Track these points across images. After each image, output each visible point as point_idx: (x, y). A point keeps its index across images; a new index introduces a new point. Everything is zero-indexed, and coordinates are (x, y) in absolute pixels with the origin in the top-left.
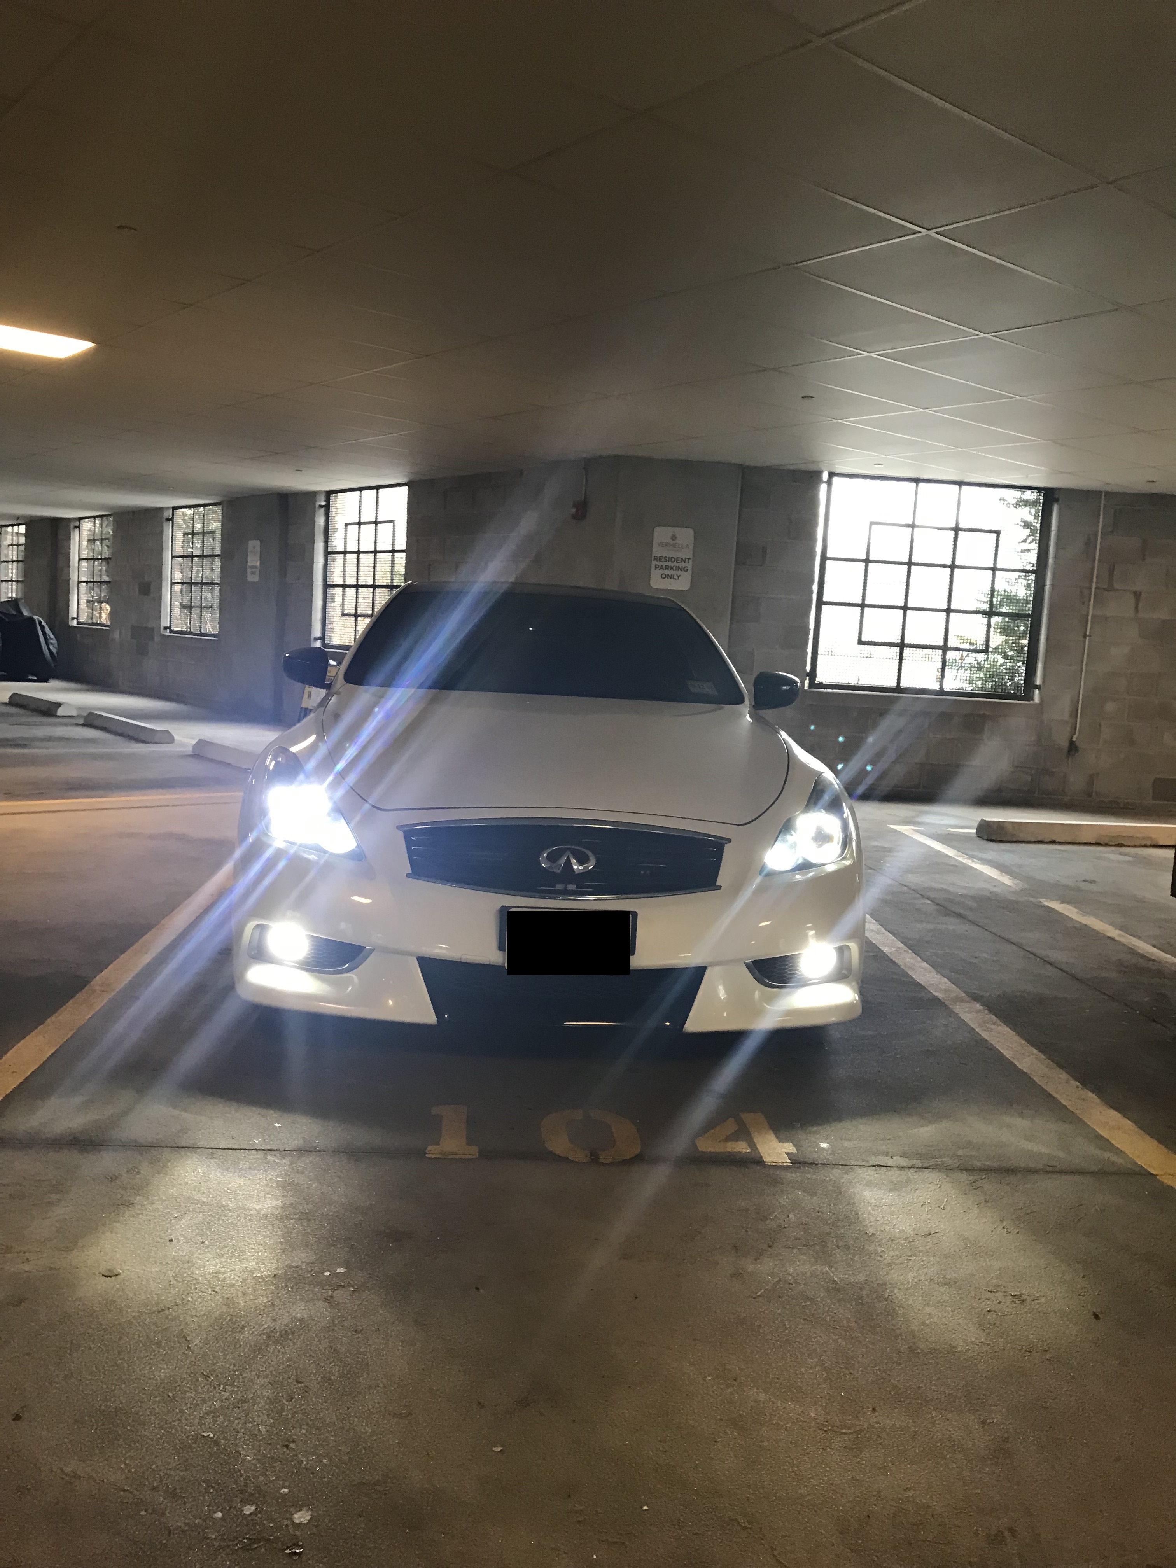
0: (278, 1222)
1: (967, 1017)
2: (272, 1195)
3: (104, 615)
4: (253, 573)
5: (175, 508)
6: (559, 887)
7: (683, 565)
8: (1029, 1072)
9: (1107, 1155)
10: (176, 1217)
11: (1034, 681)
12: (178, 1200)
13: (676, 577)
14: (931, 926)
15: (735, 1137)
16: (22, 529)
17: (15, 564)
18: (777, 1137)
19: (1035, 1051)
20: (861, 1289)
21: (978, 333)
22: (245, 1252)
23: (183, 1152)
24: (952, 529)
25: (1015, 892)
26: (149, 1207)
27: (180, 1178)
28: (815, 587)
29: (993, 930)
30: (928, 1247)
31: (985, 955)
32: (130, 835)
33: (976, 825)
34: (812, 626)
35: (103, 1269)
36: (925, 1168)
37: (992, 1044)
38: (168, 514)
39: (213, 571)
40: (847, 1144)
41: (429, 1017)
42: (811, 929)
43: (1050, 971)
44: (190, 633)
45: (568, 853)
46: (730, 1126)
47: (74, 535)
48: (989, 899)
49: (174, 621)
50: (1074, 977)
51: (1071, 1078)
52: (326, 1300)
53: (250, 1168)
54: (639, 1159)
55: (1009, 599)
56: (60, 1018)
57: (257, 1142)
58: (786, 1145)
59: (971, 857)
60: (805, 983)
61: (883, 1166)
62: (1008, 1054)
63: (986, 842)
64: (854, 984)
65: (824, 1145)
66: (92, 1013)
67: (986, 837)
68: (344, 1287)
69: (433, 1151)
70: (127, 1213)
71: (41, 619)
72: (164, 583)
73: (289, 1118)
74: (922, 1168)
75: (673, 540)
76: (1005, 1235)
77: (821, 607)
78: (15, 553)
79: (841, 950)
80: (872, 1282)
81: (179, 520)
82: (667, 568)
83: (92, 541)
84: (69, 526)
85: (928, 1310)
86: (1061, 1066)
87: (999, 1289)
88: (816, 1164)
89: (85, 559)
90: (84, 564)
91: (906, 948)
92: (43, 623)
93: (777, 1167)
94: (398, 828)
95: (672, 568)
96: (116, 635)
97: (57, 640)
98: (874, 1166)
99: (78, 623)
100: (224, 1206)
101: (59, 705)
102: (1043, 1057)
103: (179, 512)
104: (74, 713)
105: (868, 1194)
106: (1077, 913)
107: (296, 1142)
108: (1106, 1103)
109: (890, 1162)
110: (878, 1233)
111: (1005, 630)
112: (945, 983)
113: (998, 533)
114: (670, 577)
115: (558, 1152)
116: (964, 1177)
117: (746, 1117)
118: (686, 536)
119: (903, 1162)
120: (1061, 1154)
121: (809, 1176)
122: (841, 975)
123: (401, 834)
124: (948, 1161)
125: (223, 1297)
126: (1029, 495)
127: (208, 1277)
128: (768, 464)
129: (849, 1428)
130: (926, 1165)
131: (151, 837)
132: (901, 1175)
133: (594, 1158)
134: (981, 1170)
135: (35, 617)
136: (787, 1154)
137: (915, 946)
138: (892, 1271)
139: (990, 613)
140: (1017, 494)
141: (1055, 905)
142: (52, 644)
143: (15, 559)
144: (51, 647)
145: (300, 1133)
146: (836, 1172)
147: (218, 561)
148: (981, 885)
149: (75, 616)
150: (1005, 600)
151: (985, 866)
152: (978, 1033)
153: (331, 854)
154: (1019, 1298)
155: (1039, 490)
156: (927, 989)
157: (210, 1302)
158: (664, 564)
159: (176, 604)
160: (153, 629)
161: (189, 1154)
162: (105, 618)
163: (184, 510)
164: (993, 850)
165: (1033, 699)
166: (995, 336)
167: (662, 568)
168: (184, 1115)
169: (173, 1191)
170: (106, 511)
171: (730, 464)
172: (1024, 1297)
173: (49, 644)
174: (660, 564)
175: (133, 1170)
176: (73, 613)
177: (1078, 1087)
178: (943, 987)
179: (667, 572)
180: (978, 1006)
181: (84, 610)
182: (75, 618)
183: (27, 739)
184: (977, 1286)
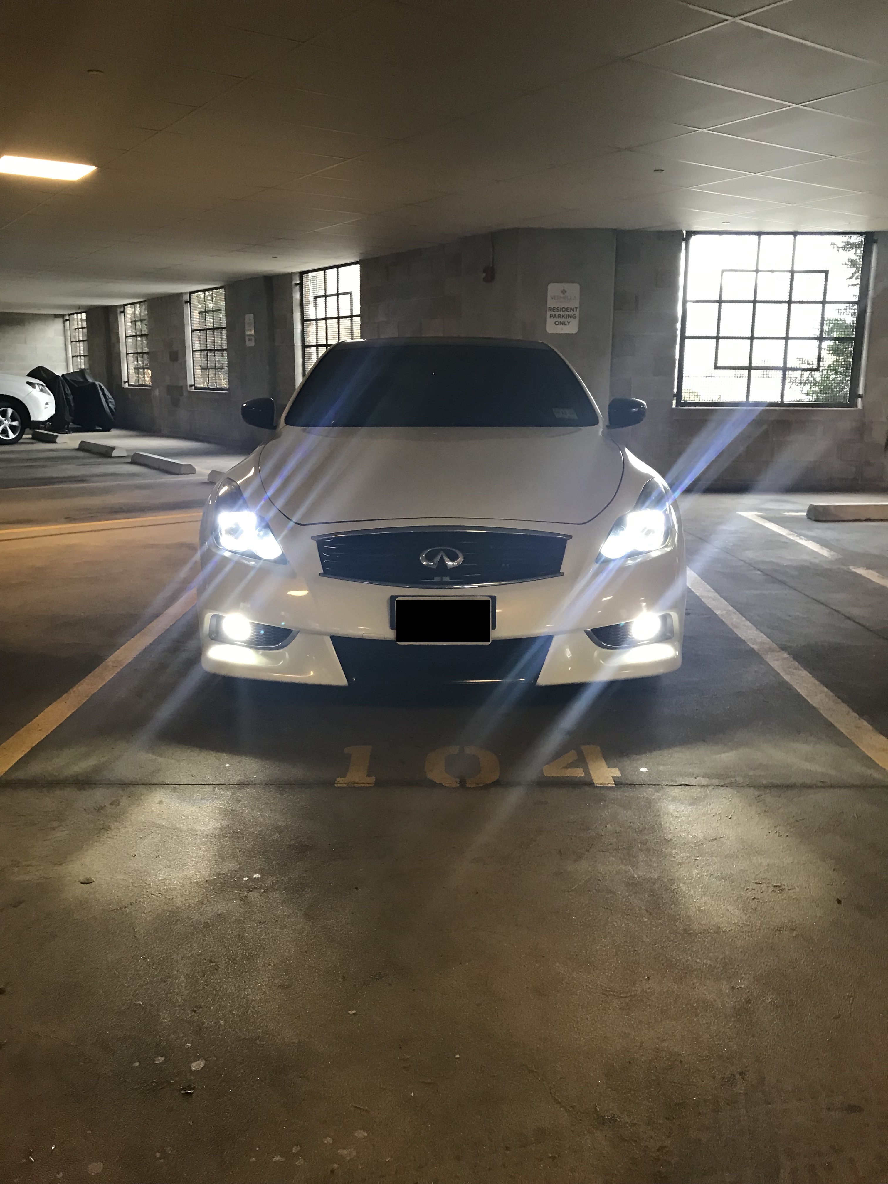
0: (216, 840)
1: (776, 664)
2: (215, 819)
3: (147, 379)
4: (250, 340)
5: (191, 293)
6: (436, 579)
7: (571, 313)
8: (817, 707)
9: (869, 772)
10: (141, 838)
11: (858, 391)
12: (145, 824)
13: (566, 323)
14: (758, 592)
15: (573, 765)
16: (84, 316)
17: (81, 343)
18: (607, 764)
19: (826, 689)
20: (654, 884)
21: (790, 104)
22: (187, 862)
23: (153, 788)
24: (789, 271)
25: (831, 562)
26: (122, 830)
27: (149, 808)
28: (679, 326)
29: (806, 593)
30: (712, 849)
31: (797, 614)
32: (153, 546)
33: (807, 508)
34: (677, 357)
35: (82, 879)
36: (722, 786)
37: (791, 685)
38: (186, 297)
39: (221, 340)
40: (661, 768)
41: (341, 680)
42: (643, 601)
43: (849, 624)
44: (209, 389)
45: (442, 553)
46: (572, 755)
47: (121, 319)
48: (808, 567)
49: (197, 380)
50: (868, 629)
51: (851, 711)
52: (242, 899)
53: (201, 799)
54: (496, 783)
55: (838, 325)
56: (80, 688)
57: (210, 779)
58: (613, 770)
59: (799, 535)
60: (635, 644)
61: (688, 785)
62: (803, 693)
63: (814, 522)
64: (676, 643)
65: (643, 770)
66: (104, 683)
67: (813, 518)
68: (256, 889)
69: (341, 782)
70: (106, 836)
71: (101, 384)
72: (187, 351)
73: (236, 759)
74: (719, 786)
75: (564, 294)
76: (776, 837)
77: (684, 341)
78: (81, 334)
79: (665, 618)
80: (663, 877)
81: (195, 302)
82: (559, 316)
83: (134, 322)
84: (117, 311)
85: (704, 899)
86: (844, 701)
87: (764, 881)
88: (635, 785)
89: (130, 336)
90: (130, 340)
91: (735, 611)
92: (103, 387)
93: (602, 787)
94: (312, 538)
95: (563, 316)
96: (157, 392)
97: (114, 399)
98: (680, 785)
99: (129, 385)
100: (177, 828)
101: (113, 448)
102: (831, 694)
103: (194, 296)
104: (125, 455)
105: (671, 808)
106: (878, 576)
107: (239, 777)
108: (877, 730)
109: (693, 781)
110: (675, 839)
111: (835, 351)
112: (762, 638)
113: (826, 272)
114: (563, 323)
115: (436, 780)
116: (751, 791)
117: (585, 748)
118: (573, 290)
119: (704, 781)
120: (833, 773)
121: (627, 794)
122: (665, 637)
123: (314, 544)
124: (740, 780)
125: (166, 898)
126: (856, 239)
127: (157, 883)
128: (637, 228)
129: (627, 993)
130: (722, 784)
131: (168, 547)
132: (700, 792)
133: (463, 783)
134: (766, 787)
135: (97, 383)
136: (612, 777)
137: (742, 609)
138: (681, 869)
139: (820, 339)
140: (846, 239)
141: (862, 571)
142: (110, 402)
143: (81, 339)
144: (110, 405)
145: (243, 771)
146: (650, 790)
147: (224, 332)
148: (805, 557)
149: (127, 380)
150: (836, 327)
151: (810, 542)
152: (782, 677)
153: (265, 560)
154: (780, 888)
155: (861, 234)
156: (746, 643)
157: (156, 902)
158: (557, 313)
159: (198, 367)
160: (182, 387)
161: (158, 789)
162: (148, 380)
163: (199, 293)
164: (818, 529)
165: (856, 406)
166: (803, 106)
167: (555, 316)
168: (160, 759)
169: (142, 818)
170: (143, 298)
171: (606, 230)
172: (783, 887)
173: (108, 402)
174: (553, 313)
175: (115, 803)
176: (125, 378)
177: (855, 717)
178: (759, 640)
179: (559, 320)
180: (786, 655)
181: (132, 375)
182: (126, 382)
183: (86, 476)
184: (747, 879)
